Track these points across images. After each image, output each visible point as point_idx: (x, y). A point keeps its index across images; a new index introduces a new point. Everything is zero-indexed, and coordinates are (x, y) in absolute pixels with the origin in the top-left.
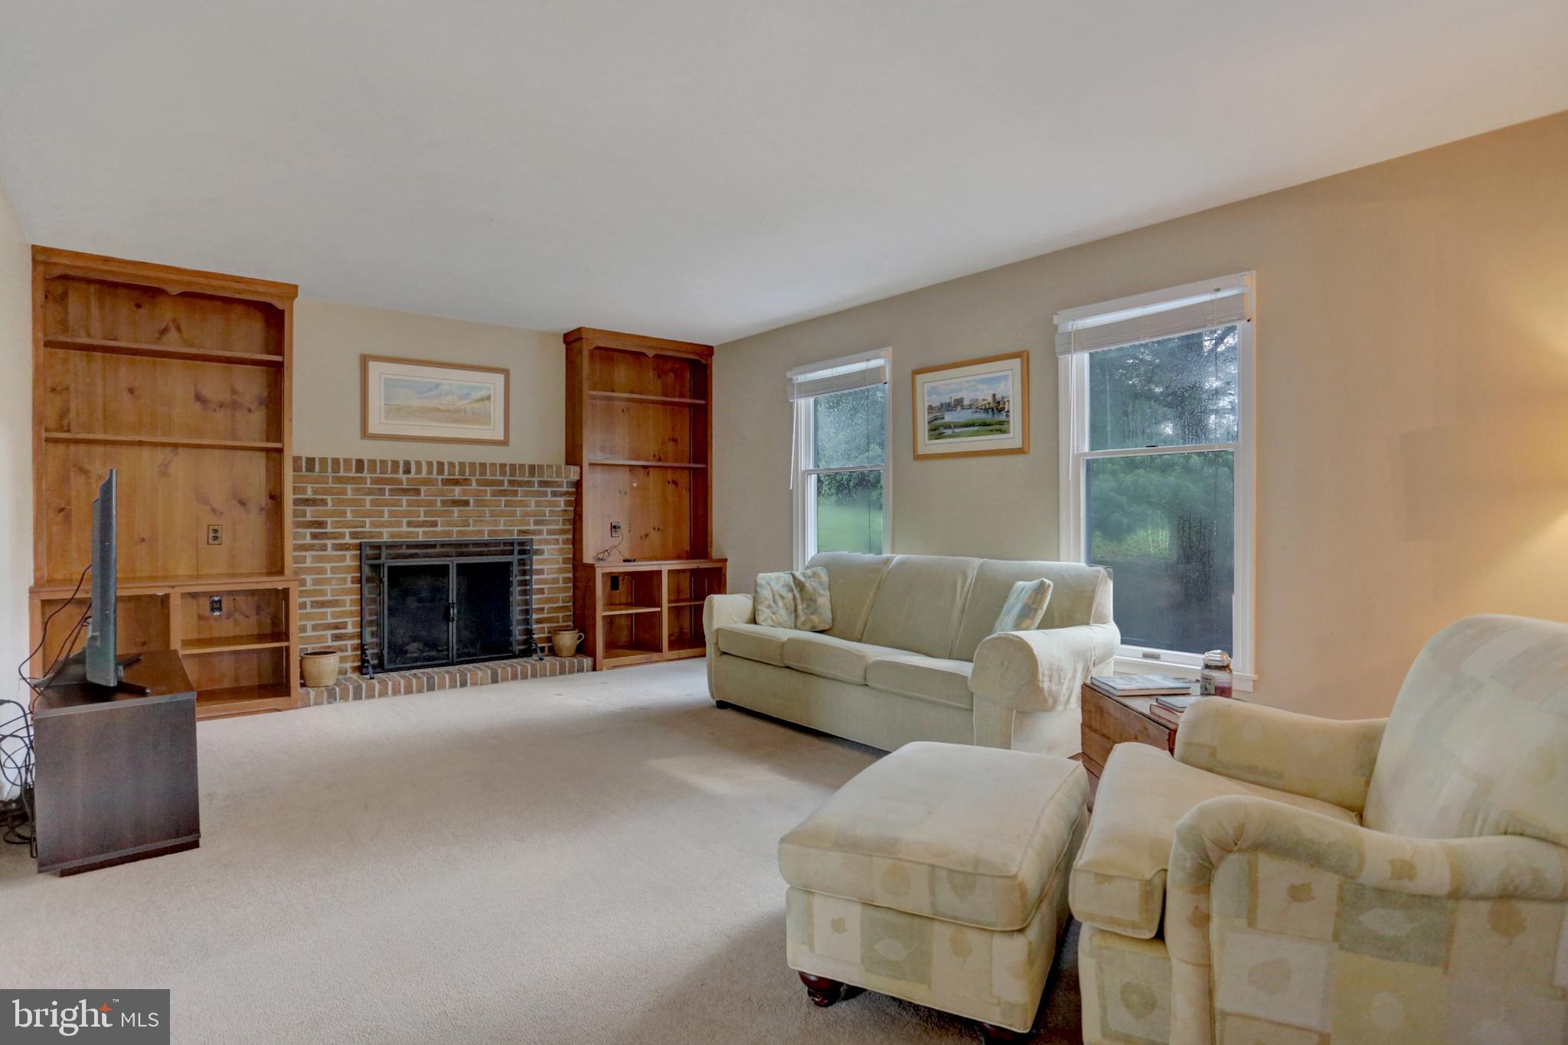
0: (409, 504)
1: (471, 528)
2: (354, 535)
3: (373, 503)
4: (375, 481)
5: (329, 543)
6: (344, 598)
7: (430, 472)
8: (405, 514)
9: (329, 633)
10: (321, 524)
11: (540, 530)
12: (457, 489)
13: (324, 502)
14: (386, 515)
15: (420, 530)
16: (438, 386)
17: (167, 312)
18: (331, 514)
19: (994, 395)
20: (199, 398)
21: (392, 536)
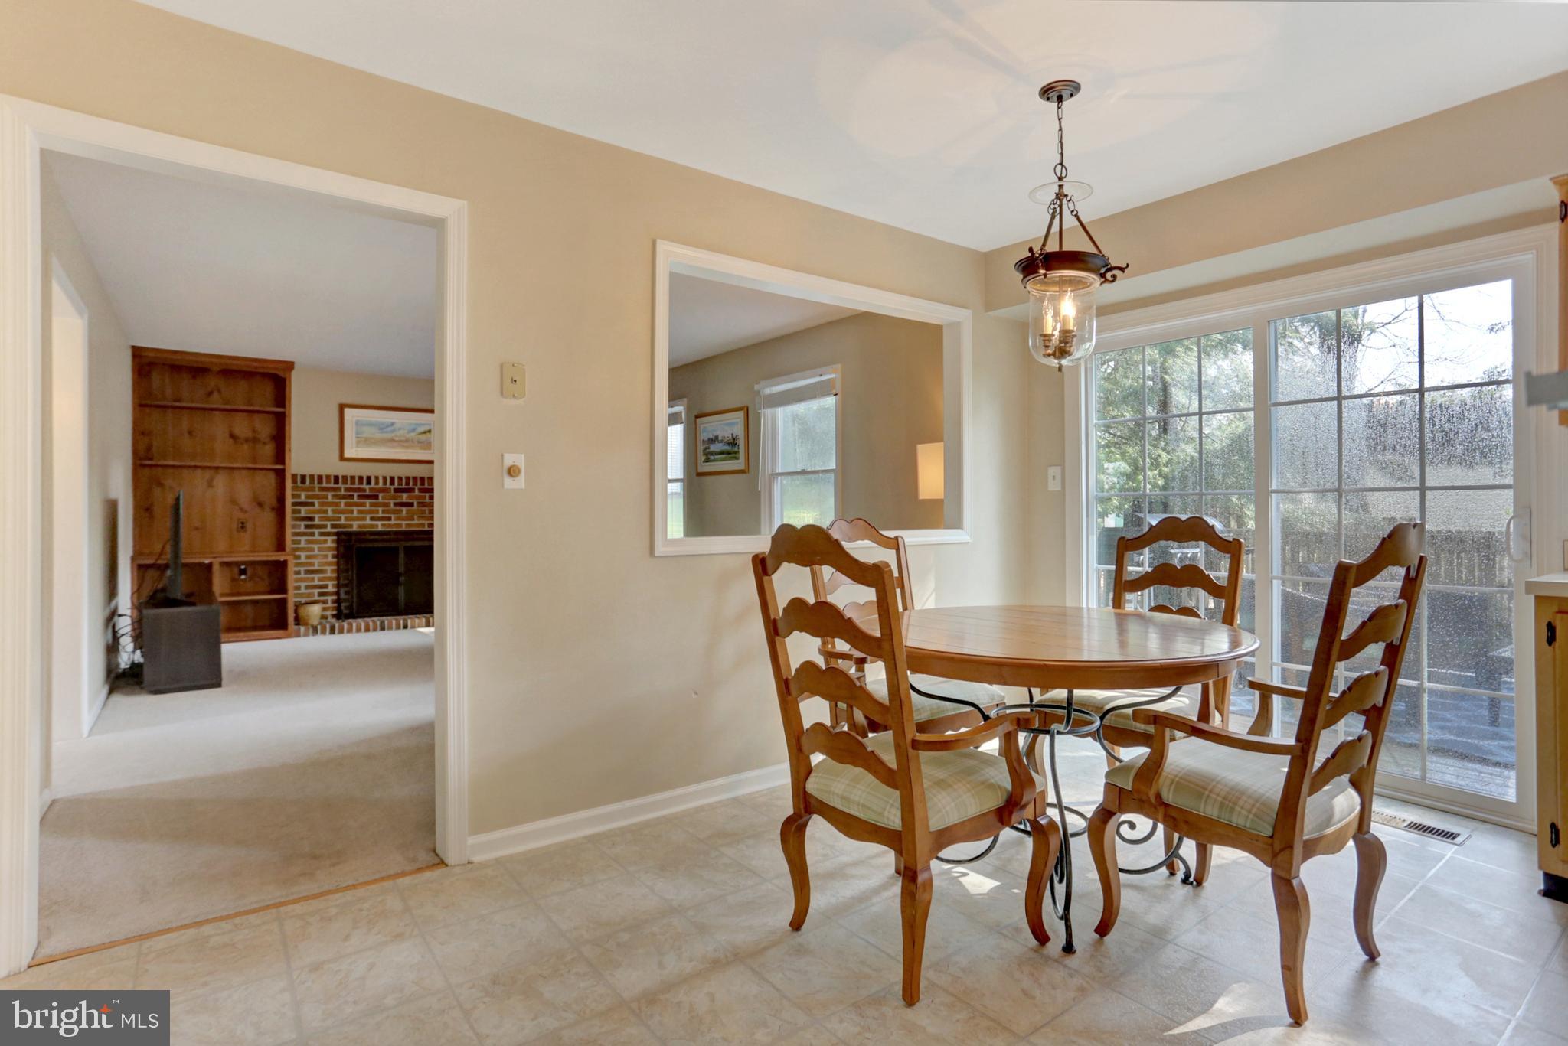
0: (372, 505)
1: (416, 522)
2: (333, 526)
3: (346, 504)
4: (347, 490)
5: (317, 531)
6: (327, 569)
7: (385, 482)
8: (369, 512)
9: (316, 591)
10: (311, 519)
12: (405, 495)
13: (312, 504)
14: (355, 512)
15: (379, 523)
16: (393, 424)
17: (213, 382)
18: (319, 512)
19: (732, 434)
20: (232, 436)
21: (360, 526)
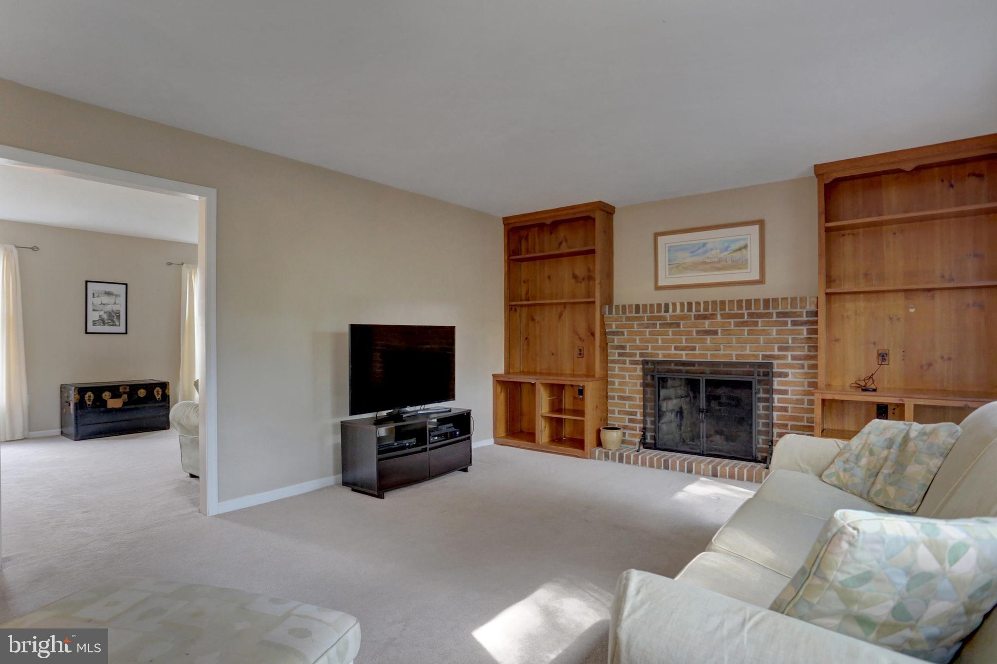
0: (674, 334)
1: (722, 352)
2: (641, 355)
3: (651, 333)
4: (649, 318)
5: (628, 359)
6: (636, 396)
7: (682, 310)
8: (673, 341)
9: (627, 417)
10: (624, 348)
11: (785, 355)
12: (707, 322)
13: (622, 333)
14: (660, 342)
15: (684, 353)
16: (704, 245)
17: (562, 232)
18: (628, 341)
20: (575, 277)
21: (664, 356)
